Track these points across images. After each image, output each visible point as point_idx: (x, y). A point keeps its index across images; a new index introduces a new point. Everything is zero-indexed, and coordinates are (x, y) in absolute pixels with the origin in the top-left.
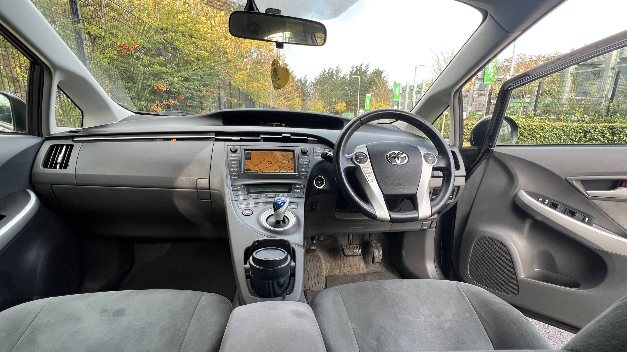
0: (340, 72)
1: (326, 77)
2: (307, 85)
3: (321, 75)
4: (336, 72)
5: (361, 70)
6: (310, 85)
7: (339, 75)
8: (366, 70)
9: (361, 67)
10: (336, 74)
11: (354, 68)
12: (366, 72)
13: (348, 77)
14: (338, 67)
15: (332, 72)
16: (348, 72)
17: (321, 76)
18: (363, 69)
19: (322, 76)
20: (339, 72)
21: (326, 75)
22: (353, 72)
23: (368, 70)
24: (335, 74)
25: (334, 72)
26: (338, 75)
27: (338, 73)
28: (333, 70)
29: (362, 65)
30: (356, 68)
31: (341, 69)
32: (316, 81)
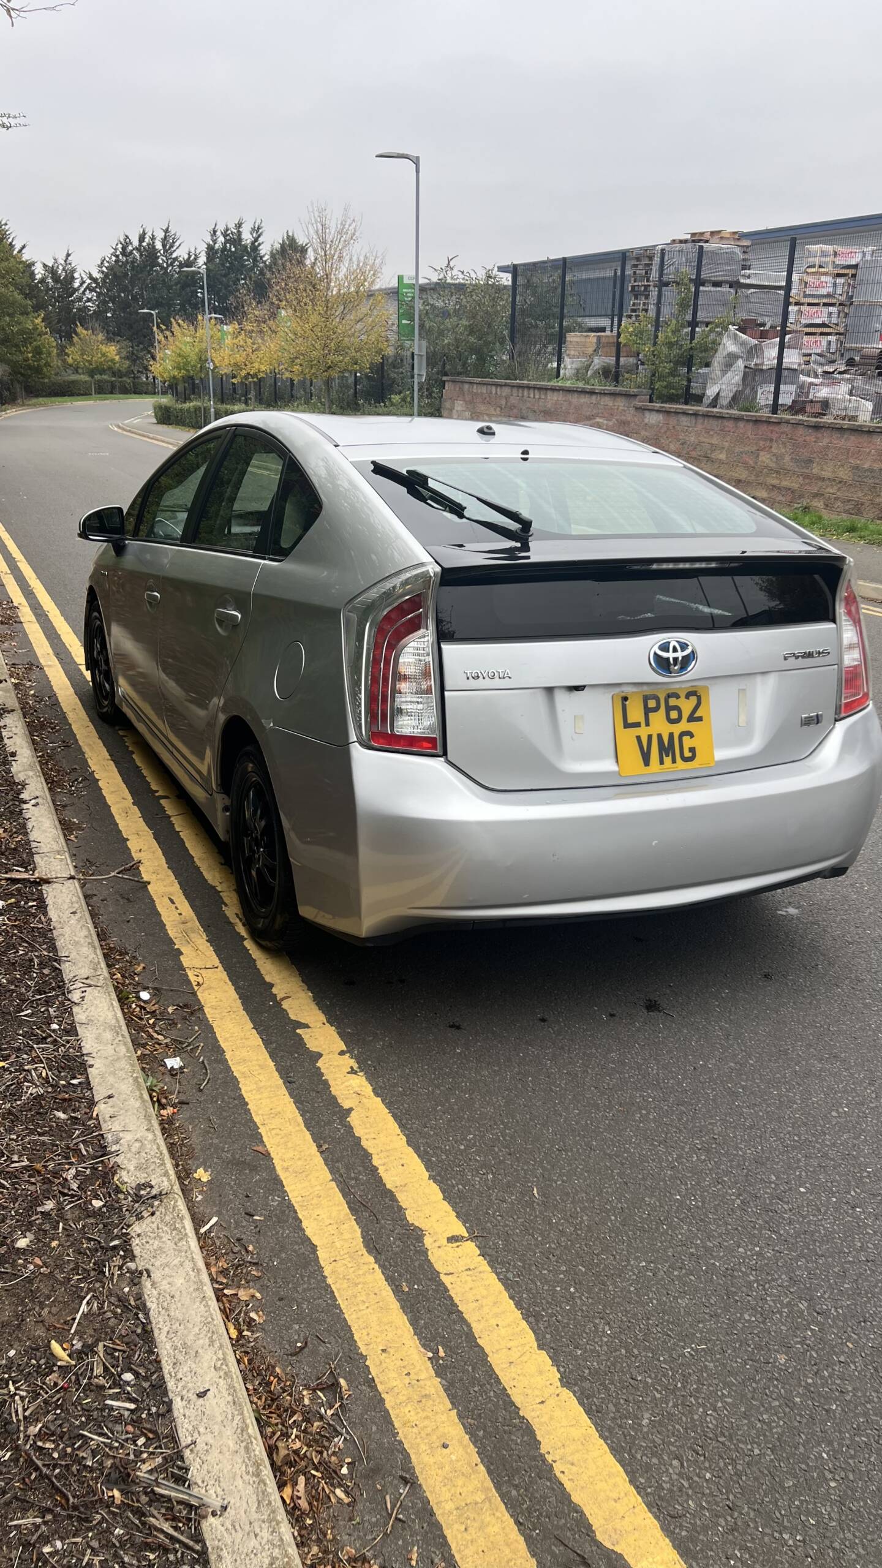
0: (177, 244)
5: (240, 240)
6: (85, 285)
7: (174, 256)
8: (256, 240)
9: (239, 231)
10: (165, 251)
11: (218, 233)
12: (255, 248)
15: (152, 246)
17: (117, 256)
18: (247, 237)
20: (171, 246)
21: (131, 252)
23: (260, 240)
24: (162, 252)
25: (159, 245)
26: (171, 254)
27: (169, 249)
28: (153, 238)
29: (239, 225)
31: (177, 237)
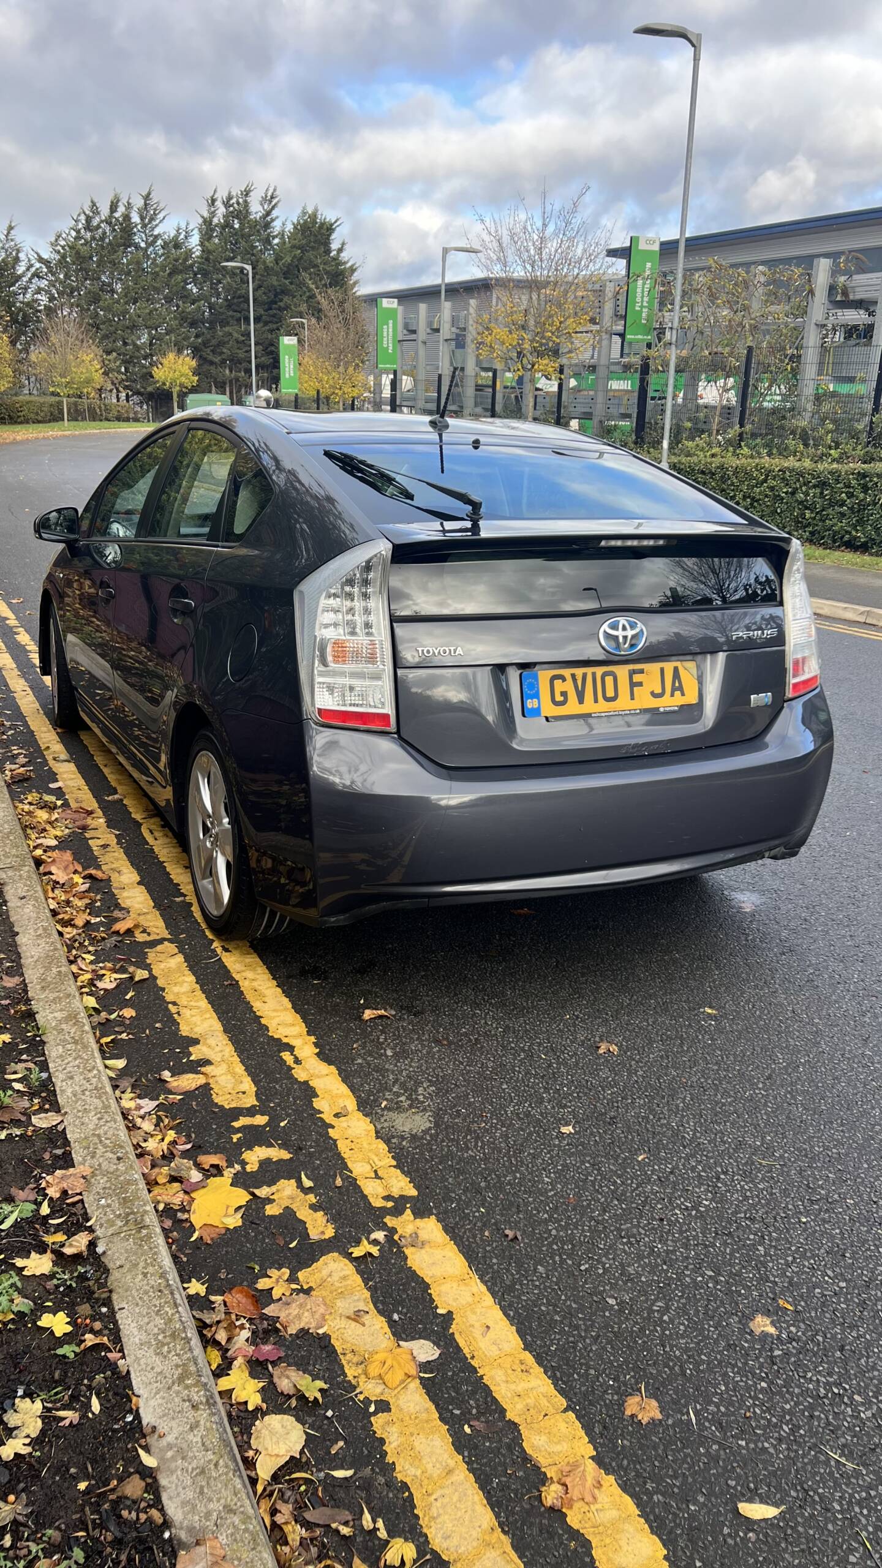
1: (102, 239)
2: (20, 270)
3: (80, 226)
4: (142, 218)
5: (248, 213)
6: (33, 270)
7: (156, 232)
8: (268, 213)
9: (246, 202)
10: (144, 226)
11: (219, 203)
12: (266, 223)
13: (195, 240)
14: (147, 198)
15: (127, 217)
16: (196, 222)
17: (78, 232)
18: (256, 210)
19: (82, 231)
20: (152, 219)
21: (98, 227)
22: (215, 221)
23: (274, 213)
24: (139, 227)
25: (135, 218)
26: (153, 229)
27: (150, 222)
28: (129, 206)
30: (227, 204)
31: (162, 206)
32: (59, 252)
